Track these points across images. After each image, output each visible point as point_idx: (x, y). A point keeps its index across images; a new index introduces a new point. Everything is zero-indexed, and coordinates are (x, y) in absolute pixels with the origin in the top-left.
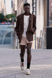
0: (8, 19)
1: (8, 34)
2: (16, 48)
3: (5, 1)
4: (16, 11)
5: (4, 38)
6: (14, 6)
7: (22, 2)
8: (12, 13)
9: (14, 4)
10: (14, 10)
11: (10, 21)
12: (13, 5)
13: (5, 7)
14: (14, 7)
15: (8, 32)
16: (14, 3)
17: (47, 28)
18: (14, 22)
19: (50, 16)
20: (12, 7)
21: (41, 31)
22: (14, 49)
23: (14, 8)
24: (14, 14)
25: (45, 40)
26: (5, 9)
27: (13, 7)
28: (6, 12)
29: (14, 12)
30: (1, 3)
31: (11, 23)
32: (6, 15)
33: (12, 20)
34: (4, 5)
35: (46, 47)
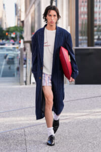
0: (10, 34)
1: (11, 60)
2: (24, 83)
3: (4, 5)
4: (23, 22)
5: (3, 67)
6: (19, 12)
7: (32, 6)
8: (16, 25)
9: (20, 10)
10: (19, 19)
11: (13, 38)
12: (17, 11)
13: (4, 15)
14: (20, 14)
15: (10, 57)
16: (19, 8)
18: (20, 40)
20: (16, 14)
22: (21, 85)
23: (20, 16)
24: (19, 26)
26: (4, 17)
27: (18, 15)
28: (6, 23)
29: (19, 22)
31: (15, 41)
32: (6, 29)
33: (16, 36)
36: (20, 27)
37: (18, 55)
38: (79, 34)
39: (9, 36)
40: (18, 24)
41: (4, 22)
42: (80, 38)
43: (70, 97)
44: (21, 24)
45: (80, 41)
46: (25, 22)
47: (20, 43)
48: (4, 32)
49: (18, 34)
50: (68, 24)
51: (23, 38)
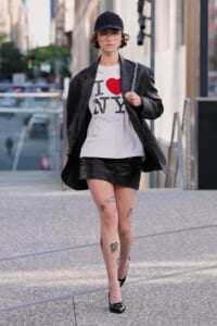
0: (39, 66)
4: (69, 35)
6: (61, 11)
8: (53, 41)
9: (63, 5)
10: (60, 28)
11: (45, 75)
13: (23, 18)
14: (63, 15)
15: (37, 121)
17: (201, 104)
18: (62, 80)
19: (211, 52)
20: (53, 15)
21: (176, 115)
23: (63, 21)
24: (59, 44)
25: (192, 153)
26: (22, 23)
27: (59, 17)
28: (27, 38)
29: (60, 36)
31: (49, 82)
32: (28, 51)
33: (53, 70)
34: (20, 9)
35: (194, 183)
36: (63, 46)
37: (56, 115)
38: (210, 66)
39: (36, 68)
40: (57, 40)
41: (24, 34)
42: (211, 74)
43: (186, 221)
44: (65, 39)
45: (210, 83)
46: (74, 36)
47: (62, 88)
48: (23, 59)
49: (59, 64)
50: (180, 40)
51: (69, 75)
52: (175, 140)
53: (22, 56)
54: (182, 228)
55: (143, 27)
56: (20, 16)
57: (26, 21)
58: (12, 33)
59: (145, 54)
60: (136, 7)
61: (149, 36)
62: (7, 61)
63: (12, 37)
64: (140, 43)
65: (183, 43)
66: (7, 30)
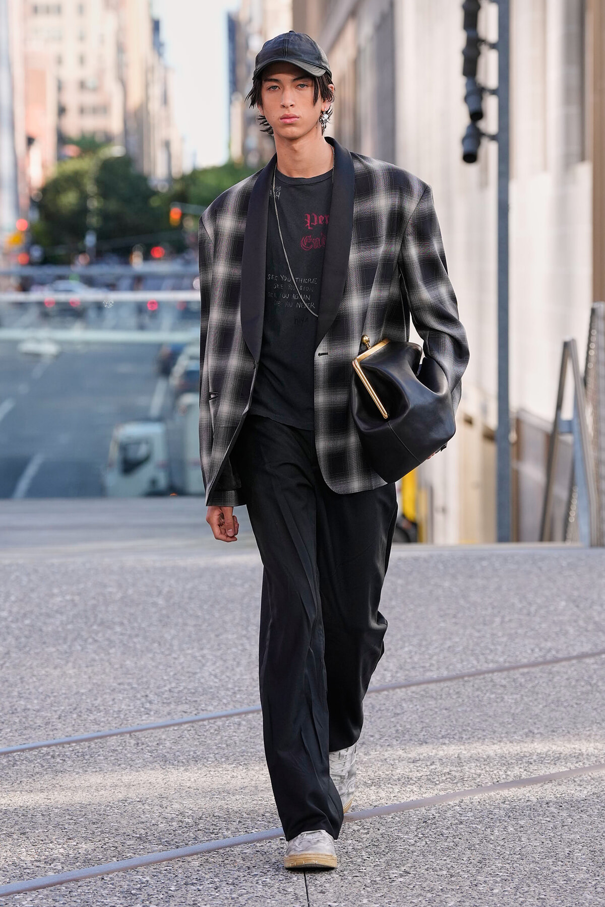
21: (568, 348)
30: (121, 49)
34: (149, 71)
52: (567, 413)
53: (154, 193)
54: (587, 648)
55: (477, 115)
56: (147, 86)
57: (165, 100)
58: (126, 132)
59: (483, 184)
60: (457, 62)
61: (493, 138)
62: (113, 206)
63: (126, 144)
64: (470, 157)
65: (583, 158)
66: (115, 124)
